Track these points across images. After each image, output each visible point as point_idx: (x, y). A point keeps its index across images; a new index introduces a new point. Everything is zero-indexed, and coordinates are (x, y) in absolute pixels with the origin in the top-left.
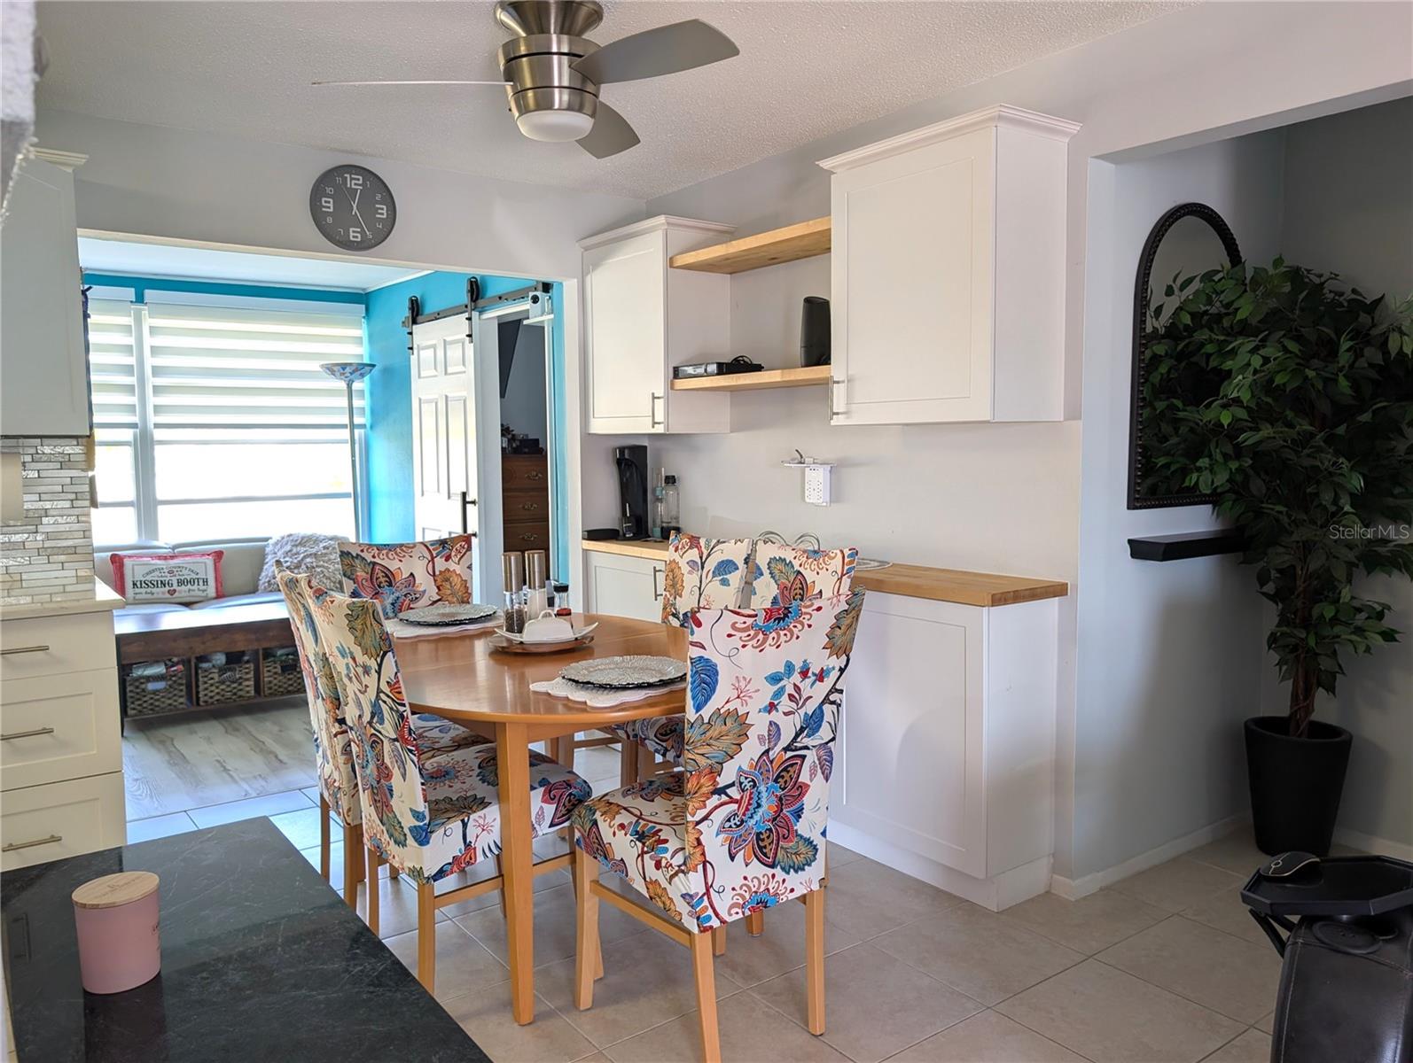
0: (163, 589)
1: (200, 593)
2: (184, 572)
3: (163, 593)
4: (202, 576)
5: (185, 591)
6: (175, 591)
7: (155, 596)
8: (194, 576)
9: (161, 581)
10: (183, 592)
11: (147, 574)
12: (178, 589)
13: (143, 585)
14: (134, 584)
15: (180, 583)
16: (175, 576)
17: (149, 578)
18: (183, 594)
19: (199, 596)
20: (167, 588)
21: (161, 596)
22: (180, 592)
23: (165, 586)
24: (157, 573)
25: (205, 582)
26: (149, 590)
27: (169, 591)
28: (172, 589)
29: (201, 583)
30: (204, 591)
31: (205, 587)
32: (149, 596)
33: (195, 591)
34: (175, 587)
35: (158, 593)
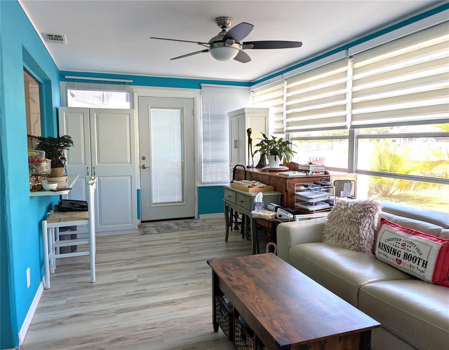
0: (393, 256)
1: (419, 272)
2: (413, 249)
3: (393, 259)
4: (424, 257)
5: (408, 265)
6: (401, 261)
7: (388, 259)
8: (418, 255)
9: (394, 249)
10: (406, 265)
11: (388, 240)
12: (403, 260)
13: (383, 247)
14: (380, 245)
15: (406, 256)
16: (405, 249)
17: (388, 244)
18: (406, 267)
19: (418, 275)
20: (396, 257)
21: (391, 260)
22: (405, 264)
23: (395, 255)
24: (394, 242)
25: (425, 264)
26: (386, 253)
27: (397, 259)
28: (399, 258)
29: (421, 263)
30: (422, 271)
31: (423, 269)
32: (385, 257)
33: (415, 269)
34: (401, 258)
35: (390, 258)
